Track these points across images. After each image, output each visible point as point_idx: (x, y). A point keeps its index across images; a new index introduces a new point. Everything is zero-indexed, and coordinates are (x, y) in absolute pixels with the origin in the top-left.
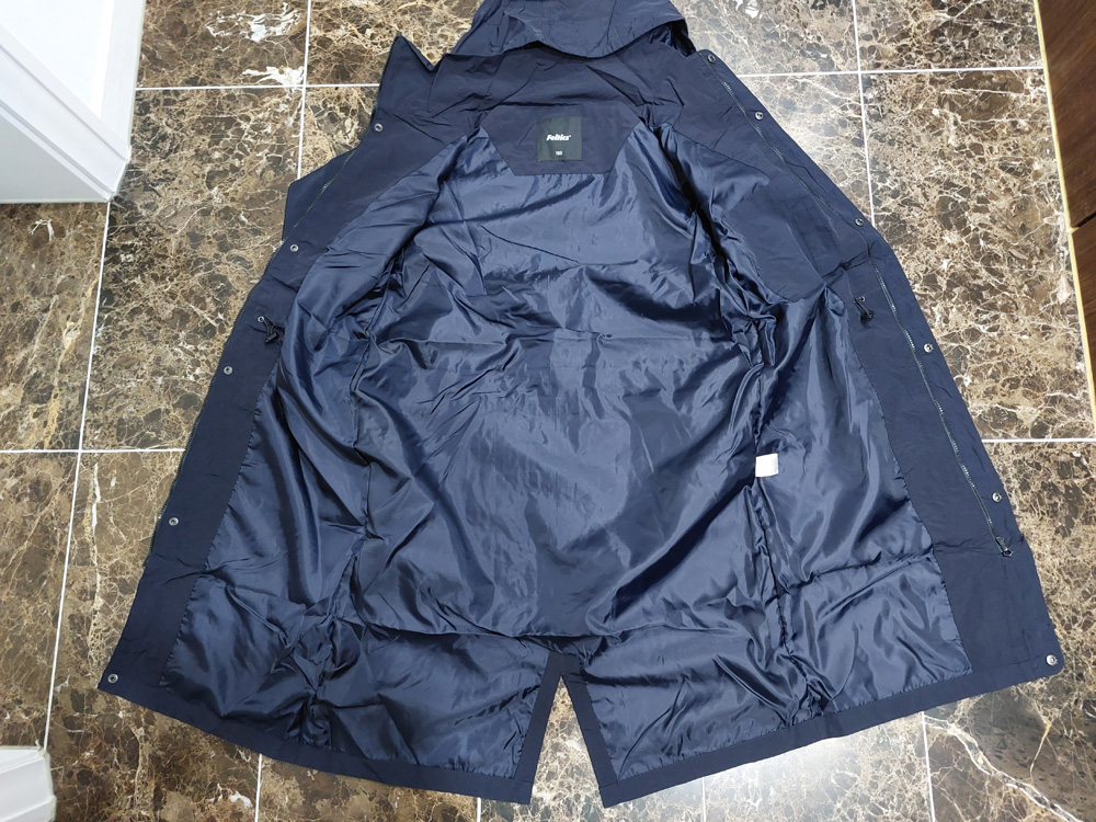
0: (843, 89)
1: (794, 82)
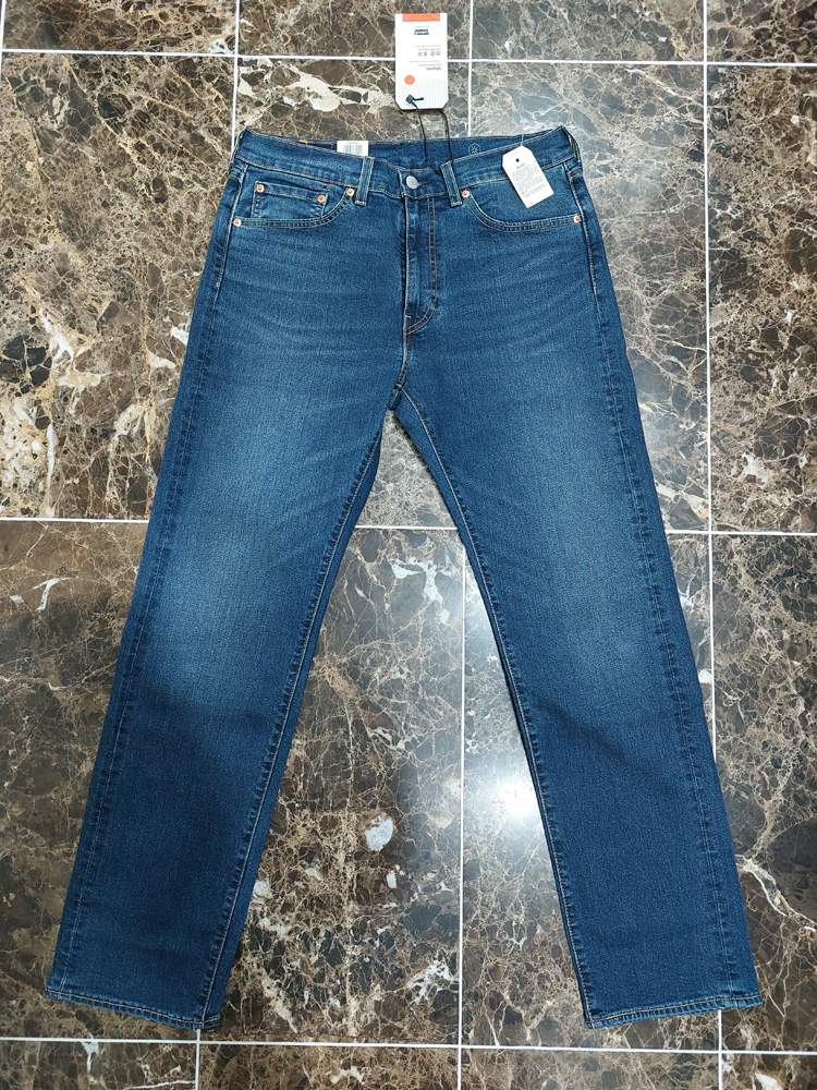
0: (682, 85)
1: (622, 72)
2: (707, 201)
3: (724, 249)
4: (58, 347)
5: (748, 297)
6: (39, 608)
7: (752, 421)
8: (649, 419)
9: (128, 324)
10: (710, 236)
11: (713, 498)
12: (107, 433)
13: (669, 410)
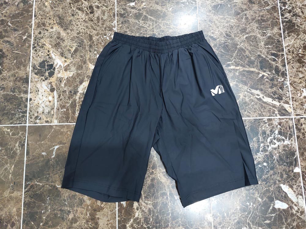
2: (279, 4)
3: (287, 20)
4: (57, 64)
5: (297, 35)
6: (52, 157)
7: (303, 77)
8: (267, 78)
9: (82, 55)
10: (281, 16)
11: (293, 105)
12: (76, 93)
13: (274, 74)
